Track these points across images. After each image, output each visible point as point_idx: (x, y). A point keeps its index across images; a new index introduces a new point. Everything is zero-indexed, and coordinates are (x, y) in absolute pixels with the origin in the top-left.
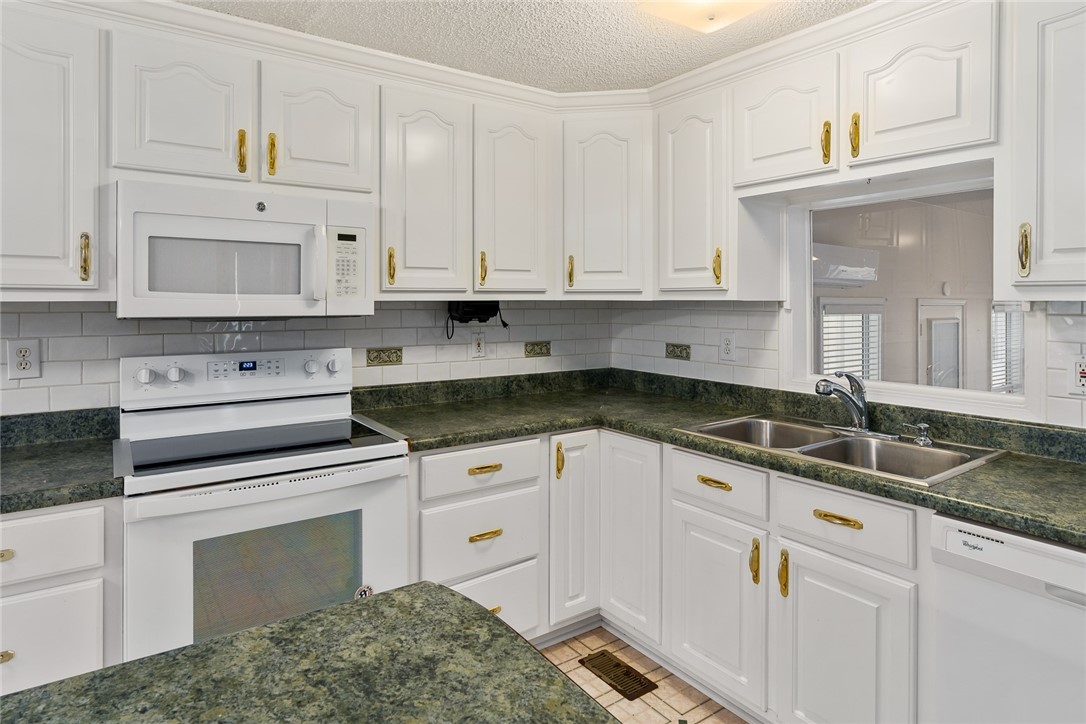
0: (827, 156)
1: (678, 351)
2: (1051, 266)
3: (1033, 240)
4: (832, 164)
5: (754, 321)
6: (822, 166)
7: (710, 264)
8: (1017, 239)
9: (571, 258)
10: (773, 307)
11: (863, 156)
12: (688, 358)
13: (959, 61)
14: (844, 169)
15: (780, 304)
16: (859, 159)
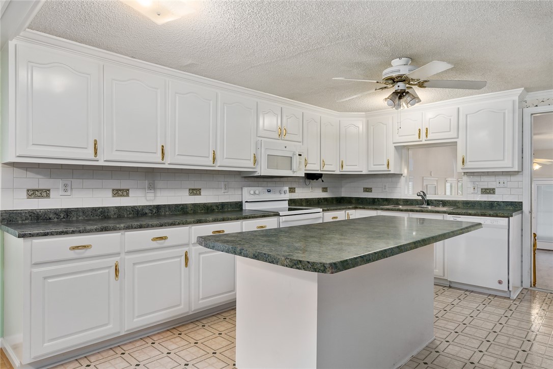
0: (419, 137)
1: (368, 190)
2: (469, 165)
3: (465, 159)
4: (421, 139)
5: (394, 179)
6: (418, 140)
7: (386, 163)
8: (462, 159)
9: (342, 161)
10: (399, 175)
11: (428, 138)
12: (371, 192)
13: (450, 119)
14: (424, 140)
15: (402, 175)
16: (428, 139)
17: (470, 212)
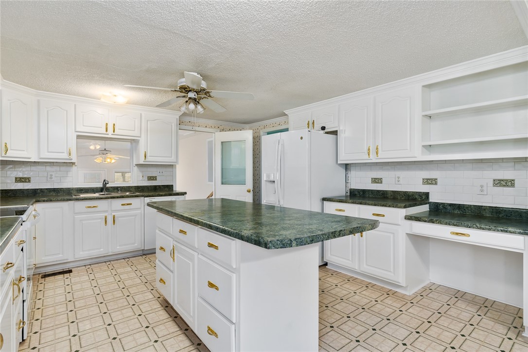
0: (106, 130)
1: (23, 180)
2: (149, 159)
4: (107, 133)
6: (104, 133)
8: (144, 154)
10: (70, 164)
12: (29, 182)
14: (110, 134)
15: (73, 164)
16: (115, 133)
17: (161, 193)
